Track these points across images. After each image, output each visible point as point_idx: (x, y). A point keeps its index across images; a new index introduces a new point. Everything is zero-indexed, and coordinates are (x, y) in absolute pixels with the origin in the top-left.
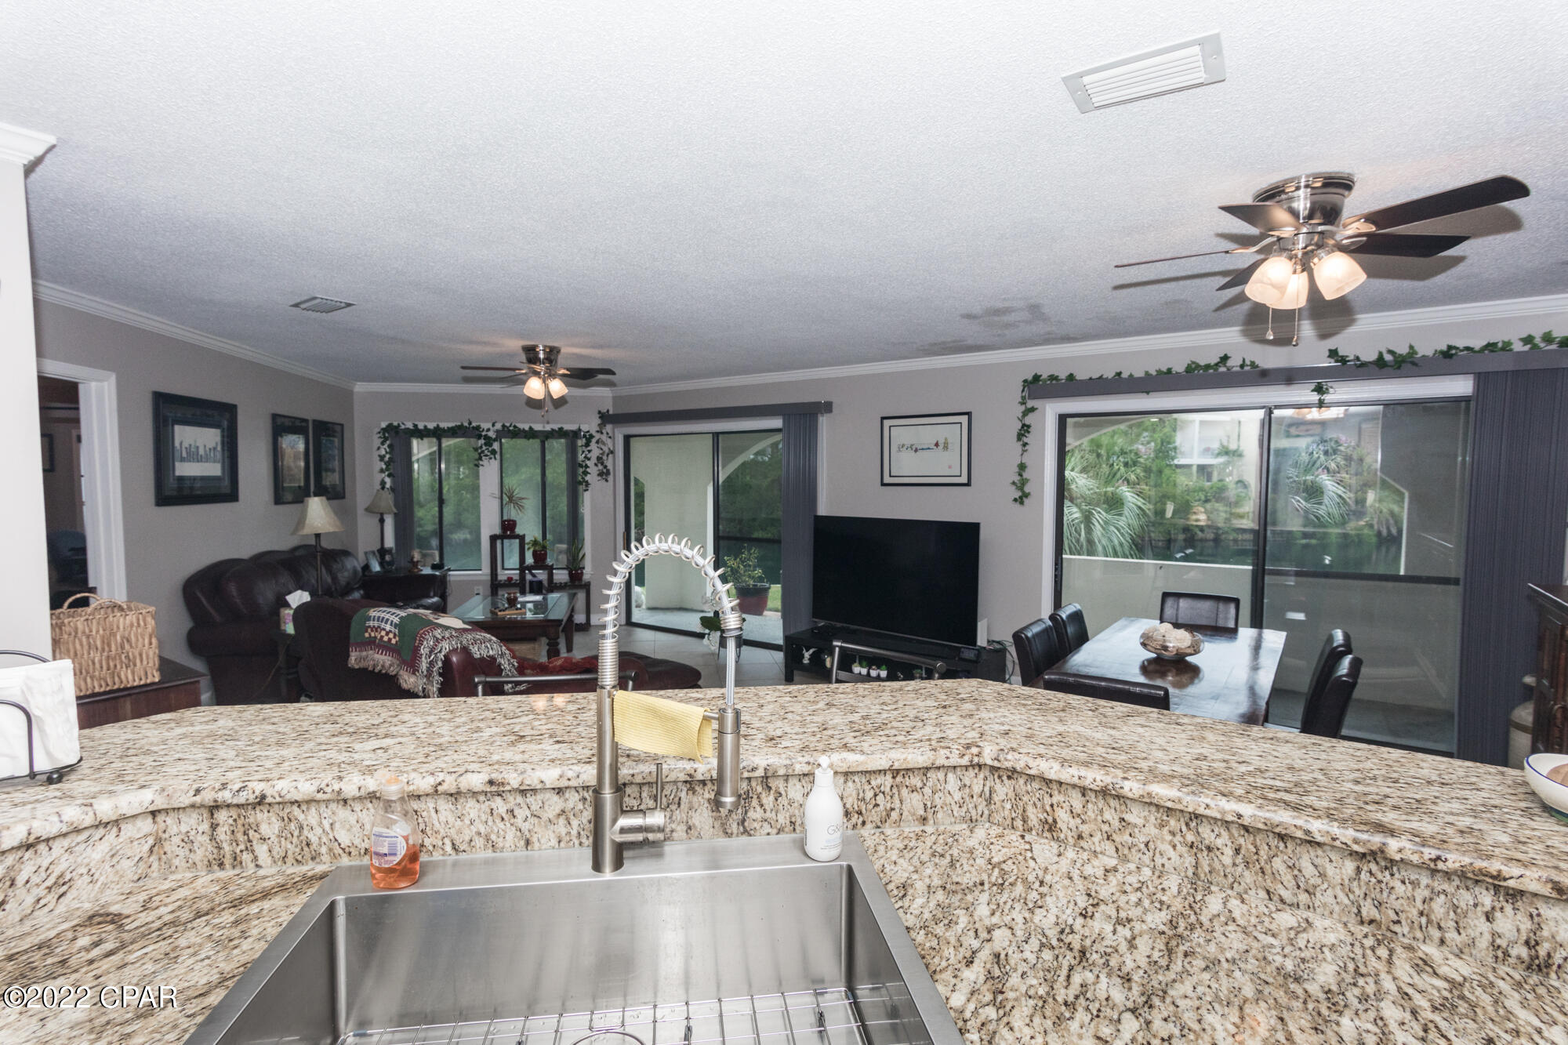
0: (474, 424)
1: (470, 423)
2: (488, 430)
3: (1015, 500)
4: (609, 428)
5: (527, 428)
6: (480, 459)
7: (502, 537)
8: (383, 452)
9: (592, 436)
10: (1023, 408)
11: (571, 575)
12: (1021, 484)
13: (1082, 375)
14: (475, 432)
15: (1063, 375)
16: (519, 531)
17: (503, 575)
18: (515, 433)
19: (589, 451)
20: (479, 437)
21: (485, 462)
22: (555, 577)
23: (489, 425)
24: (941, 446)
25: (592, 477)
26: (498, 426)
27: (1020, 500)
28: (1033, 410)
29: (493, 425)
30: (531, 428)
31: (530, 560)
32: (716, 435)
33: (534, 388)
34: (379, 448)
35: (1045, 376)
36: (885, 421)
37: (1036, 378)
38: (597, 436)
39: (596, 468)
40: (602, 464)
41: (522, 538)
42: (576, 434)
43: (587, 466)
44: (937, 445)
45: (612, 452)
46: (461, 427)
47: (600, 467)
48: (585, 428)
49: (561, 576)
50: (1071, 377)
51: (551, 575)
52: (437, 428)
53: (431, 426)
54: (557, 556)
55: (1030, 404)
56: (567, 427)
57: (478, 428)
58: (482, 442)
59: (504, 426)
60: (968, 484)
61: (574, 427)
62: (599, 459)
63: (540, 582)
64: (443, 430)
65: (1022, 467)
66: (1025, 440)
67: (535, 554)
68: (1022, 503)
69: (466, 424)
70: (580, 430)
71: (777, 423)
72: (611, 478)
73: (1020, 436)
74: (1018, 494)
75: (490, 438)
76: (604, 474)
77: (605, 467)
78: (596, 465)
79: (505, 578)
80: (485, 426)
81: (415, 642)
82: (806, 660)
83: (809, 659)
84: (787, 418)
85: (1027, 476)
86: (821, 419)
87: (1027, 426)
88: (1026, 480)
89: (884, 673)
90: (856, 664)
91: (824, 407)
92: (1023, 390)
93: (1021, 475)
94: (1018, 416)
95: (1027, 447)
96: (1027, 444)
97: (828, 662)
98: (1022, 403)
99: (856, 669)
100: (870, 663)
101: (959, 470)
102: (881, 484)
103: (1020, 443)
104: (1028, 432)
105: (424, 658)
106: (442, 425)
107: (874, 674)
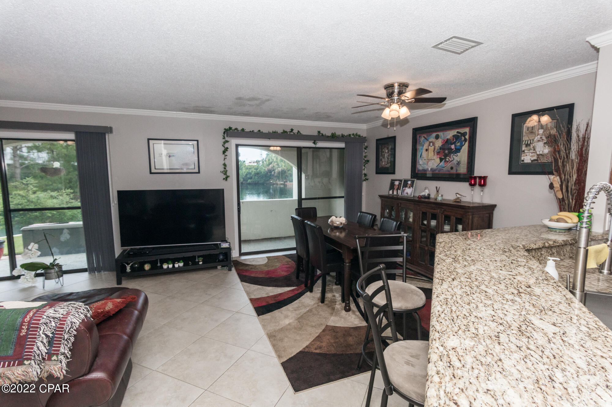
3: (224, 179)
10: (224, 140)
12: (225, 172)
13: (247, 129)
15: (240, 129)
27: (226, 179)
28: (227, 141)
35: (233, 128)
36: (150, 141)
37: (230, 128)
50: (243, 130)
55: (227, 139)
60: (199, 173)
65: (225, 165)
66: (225, 154)
68: (226, 180)
71: (72, 136)
73: (224, 152)
74: (225, 177)
81: (21, 332)
82: (128, 269)
83: (130, 269)
84: (77, 134)
85: (227, 169)
86: (107, 136)
87: (227, 148)
88: (227, 171)
89: (181, 264)
90: (165, 264)
91: (110, 130)
92: (224, 133)
93: (225, 168)
94: (223, 143)
95: (226, 157)
96: (227, 155)
97: (147, 267)
98: (223, 138)
99: (165, 266)
100: (174, 261)
101: (194, 166)
102: (151, 173)
103: (224, 155)
104: (227, 151)
105: (42, 342)
107: (176, 265)
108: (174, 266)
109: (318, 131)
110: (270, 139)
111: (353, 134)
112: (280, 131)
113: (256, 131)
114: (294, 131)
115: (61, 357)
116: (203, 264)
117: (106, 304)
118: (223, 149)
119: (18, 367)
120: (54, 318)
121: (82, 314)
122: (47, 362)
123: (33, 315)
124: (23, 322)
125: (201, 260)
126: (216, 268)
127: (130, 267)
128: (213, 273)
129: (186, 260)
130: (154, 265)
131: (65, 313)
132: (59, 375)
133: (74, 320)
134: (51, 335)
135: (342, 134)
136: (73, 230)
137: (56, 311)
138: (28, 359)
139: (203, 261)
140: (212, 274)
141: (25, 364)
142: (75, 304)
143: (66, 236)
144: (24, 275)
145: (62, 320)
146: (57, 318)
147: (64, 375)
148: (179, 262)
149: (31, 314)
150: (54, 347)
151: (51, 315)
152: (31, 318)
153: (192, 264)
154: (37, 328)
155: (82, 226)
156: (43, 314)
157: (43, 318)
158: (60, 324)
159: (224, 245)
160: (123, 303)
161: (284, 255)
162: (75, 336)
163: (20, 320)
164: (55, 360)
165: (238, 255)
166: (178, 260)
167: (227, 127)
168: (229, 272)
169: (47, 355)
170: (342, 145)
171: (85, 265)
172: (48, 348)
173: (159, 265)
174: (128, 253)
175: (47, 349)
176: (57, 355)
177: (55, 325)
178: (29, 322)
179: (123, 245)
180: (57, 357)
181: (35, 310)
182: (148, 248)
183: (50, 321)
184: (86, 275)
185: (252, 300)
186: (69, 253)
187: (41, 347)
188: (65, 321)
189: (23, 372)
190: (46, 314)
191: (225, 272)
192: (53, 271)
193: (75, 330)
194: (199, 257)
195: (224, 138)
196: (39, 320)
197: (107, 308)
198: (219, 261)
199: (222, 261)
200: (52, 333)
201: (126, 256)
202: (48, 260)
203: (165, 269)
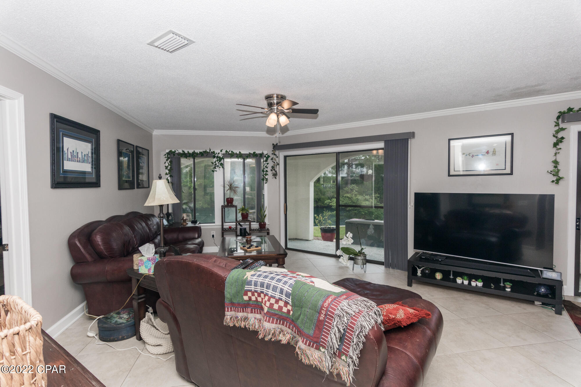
0: (212, 151)
1: (210, 150)
2: (219, 153)
3: (553, 181)
4: (277, 153)
5: (238, 153)
6: (215, 168)
7: (227, 206)
8: (167, 165)
9: (269, 156)
10: (557, 128)
11: (260, 225)
12: (555, 172)
14: (212, 155)
16: (234, 203)
17: (227, 225)
18: (232, 155)
19: (268, 164)
20: (214, 157)
21: (217, 169)
22: (252, 226)
23: (219, 151)
24: (491, 153)
25: (270, 176)
26: (224, 152)
27: (557, 181)
28: (563, 129)
29: (221, 151)
30: (240, 152)
31: (240, 218)
32: (338, 154)
33: (272, 120)
34: (165, 163)
35: (576, 109)
36: (451, 141)
37: (570, 110)
38: (272, 156)
39: (272, 172)
40: (274, 170)
41: (236, 207)
42: (261, 155)
43: (267, 171)
44: (488, 152)
45: (278, 164)
46: (205, 152)
47: (274, 171)
48: (265, 153)
49: (255, 225)
51: (250, 225)
52: (194, 153)
53: (191, 151)
54: (253, 214)
55: (561, 126)
56: (258, 152)
57: (214, 152)
58: (215, 159)
59: (226, 151)
60: (511, 174)
61: (260, 152)
62: (273, 167)
63: (245, 229)
64: (197, 154)
65: (556, 163)
66: (558, 147)
67: (242, 214)
68: (557, 183)
69: (208, 151)
70: (263, 153)
71: (381, 145)
72: (277, 177)
73: (555, 145)
74: (554, 178)
75: (220, 157)
76: (275, 175)
77: (276, 171)
78: (271, 170)
79: (228, 227)
80: (217, 151)
81: (320, 316)
82: (419, 274)
83: (421, 273)
84: (387, 142)
85: (559, 167)
86: (409, 142)
87: (563, 138)
88: (558, 171)
89: (480, 284)
90: (459, 278)
91: (412, 135)
92: (558, 118)
93: (556, 167)
94: (554, 133)
95: (559, 151)
96: (560, 149)
97: (439, 276)
98: (555, 126)
99: (459, 281)
100: (471, 277)
101: (504, 166)
102: (449, 175)
103: (555, 149)
104: (561, 142)
105: (335, 335)
106: (196, 151)
107: (473, 284)
108: (470, 284)
115: (350, 361)
116: (511, 291)
117: (397, 310)
118: (555, 140)
119: (316, 350)
120: (347, 313)
121: (373, 319)
122: (338, 358)
123: (332, 301)
124: (322, 306)
125: (508, 286)
126: (532, 302)
127: (421, 271)
128: (527, 309)
129: (487, 281)
130: (446, 275)
131: (357, 311)
132: (346, 380)
133: (364, 324)
134: (342, 331)
136: (377, 227)
137: (349, 305)
138: (324, 347)
139: (511, 288)
140: (525, 309)
141: (321, 351)
142: (368, 302)
143: (371, 231)
144: (342, 256)
145: (353, 318)
146: (349, 314)
147: (350, 382)
148: (476, 281)
149: (330, 300)
150: (344, 345)
151: (345, 308)
152: (329, 304)
153: (495, 288)
154: (333, 317)
155: (383, 224)
156: (339, 304)
157: (338, 309)
158: (351, 322)
159: (548, 274)
160: (415, 315)
162: (363, 343)
163: (320, 303)
164: (344, 360)
165: (572, 294)
166: (477, 278)
167: (565, 109)
168: (558, 315)
169: (338, 351)
171: (382, 258)
172: (339, 344)
173: (451, 277)
174: (420, 257)
175: (338, 345)
176: (346, 355)
177: (346, 322)
178: (327, 308)
179: (416, 247)
180: (346, 358)
181: (333, 297)
182: (440, 255)
183: (343, 315)
184: (382, 268)
186: (372, 245)
187: (333, 339)
188: (356, 320)
189: (318, 357)
190: (341, 305)
191: (550, 314)
192: (359, 258)
193: (364, 336)
194: (505, 281)
195: (557, 124)
196: (335, 310)
197: (399, 316)
198: (539, 295)
199: (545, 296)
200: (344, 329)
201: (418, 259)
203: (459, 284)
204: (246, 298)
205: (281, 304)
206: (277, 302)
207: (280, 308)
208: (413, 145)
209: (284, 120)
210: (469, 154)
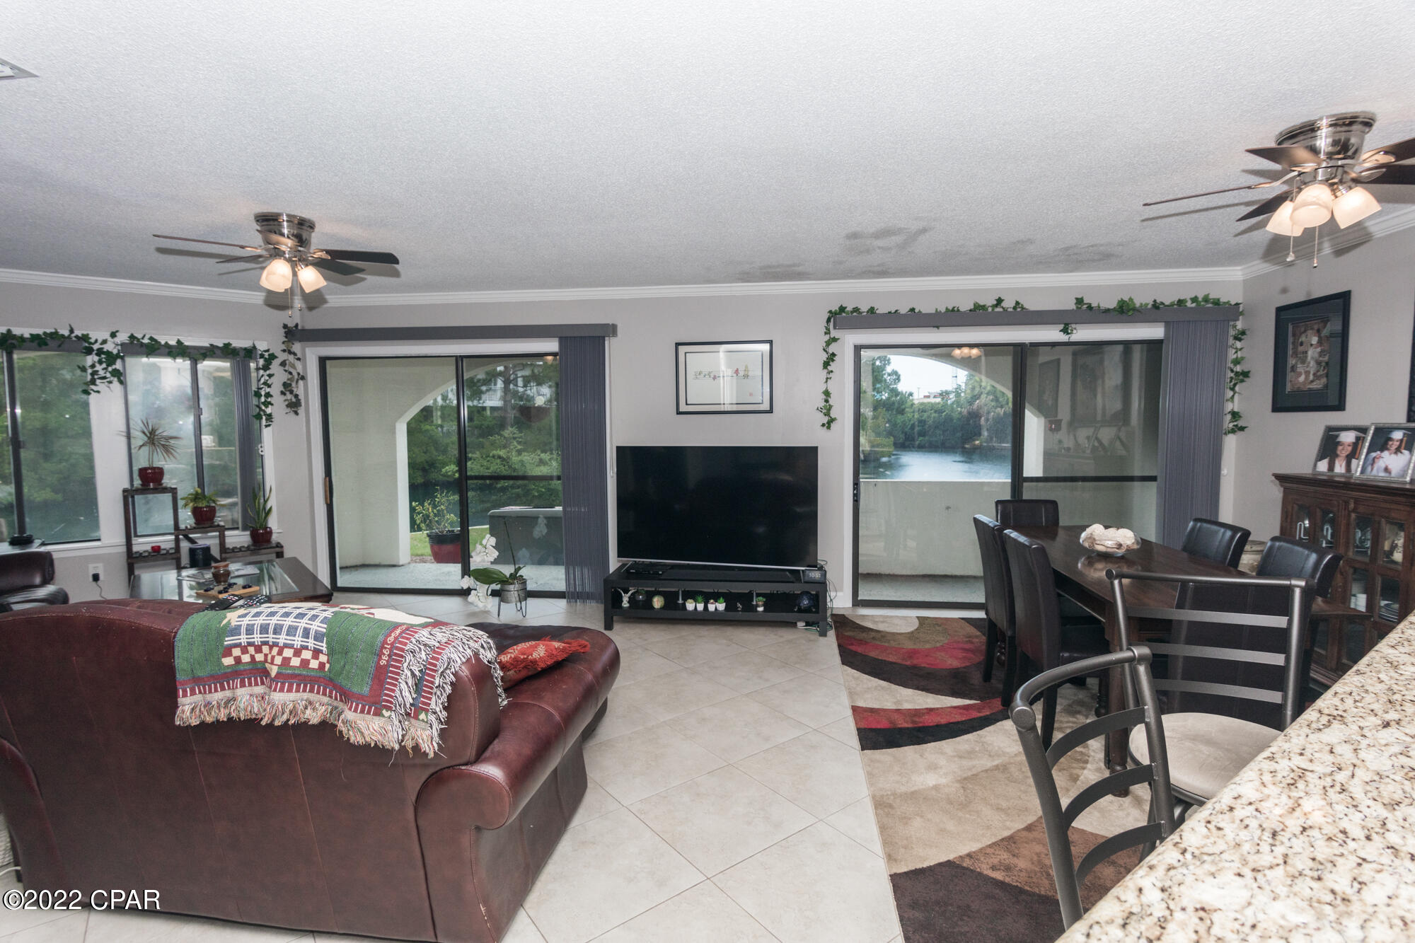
0: (78, 333)
1: (72, 331)
2: (104, 342)
3: (823, 425)
4: (297, 347)
5: (173, 342)
6: (93, 382)
7: (144, 490)
9: (273, 357)
10: (827, 337)
11: (254, 535)
12: (827, 410)
13: (882, 309)
14: (84, 345)
15: (864, 308)
16: (168, 481)
17: (142, 545)
18: (153, 348)
19: (270, 376)
20: (89, 351)
21: (101, 386)
22: (228, 540)
23: (107, 336)
24: (742, 374)
25: (278, 407)
26: (123, 337)
27: (828, 425)
28: (835, 340)
29: (113, 335)
30: (179, 342)
31: (186, 518)
32: (459, 359)
33: (279, 275)
35: (849, 309)
36: (680, 348)
37: (842, 309)
38: (282, 356)
39: (283, 398)
40: (291, 392)
41: (173, 491)
42: (250, 353)
43: (268, 395)
44: (737, 372)
45: (303, 378)
46: (54, 335)
47: (289, 396)
48: (261, 346)
49: (238, 538)
50: (872, 310)
51: (222, 538)
52: (8, 335)
54: (228, 509)
55: (834, 333)
56: (237, 343)
57: (85, 338)
58: (90, 359)
59: (132, 337)
60: (771, 411)
61: (246, 344)
62: (286, 385)
63: (207, 550)
65: (827, 393)
66: (829, 368)
67: (196, 512)
68: (829, 428)
69: (66, 333)
70: (254, 347)
71: (552, 345)
72: (301, 411)
73: (826, 364)
74: (825, 420)
75: (108, 353)
76: (294, 405)
77: (296, 396)
78: (283, 393)
79: (148, 548)
80: (97, 335)
81: (380, 659)
82: (625, 604)
83: (628, 602)
84: (563, 341)
85: (831, 402)
86: (607, 343)
87: (833, 355)
88: (831, 407)
89: (721, 606)
90: (690, 601)
91: (611, 330)
92: (828, 321)
93: (827, 401)
94: (825, 345)
95: (831, 375)
96: (832, 372)
97: (658, 602)
98: (826, 333)
99: (690, 606)
100: (707, 598)
101: (762, 398)
102: (679, 413)
103: (826, 371)
104: (833, 360)
105: (407, 683)
106: (17, 331)
107: (711, 607)
108: (706, 608)
109: (1077, 299)
110: (938, 327)
111: (1194, 300)
112: (966, 306)
113: (904, 310)
114: (1003, 304)
115: (432, 718)
116: (765, 611)
117: (536, 646)
118: (824, 357)
119: (375, 717)
120: (425, 645)
121: (469, 648)
122: (413, 721)
123: (400, 634)
124: (385, 642)
125: (760, 603)
126: (793, 625)
127: (629, 598)
128: (786, 634)
129: (731, 599)
130: (670, 599)
131: (444, 640)
132: (428, 751)
133: (454, 656)
134: (417, 673)
135: (1155, 301)
136: (552, 521)
137: (431, 634)
138: (389, 709)
139: (765, 605)
140: (781, 637)
141: (384, 716)
142: (470, 631)
143: (540, 530)
144: (475, 590)
145: (436, 651)
146: (430, 647)
147: (435, 752)
148: (716, 601)
149: (398, 632)
150: (424, 697)
151: (424, 639)
152: (396, 638)
153: (743, 610)
154: (402, 656)
155: (562, 515)
156: (413, 636)
157: (411, 642)
158: (433, 658)
159: (816, 575)
160: (563, 650)
161: (963, 619)
162: (452, 684)
163: (381, 638)
164: (423, 720)
165: (849, 604)
166: (716, 597)
167: (835, 308)
168: (821, 638)
169: (413, 708)
170: (1155, 332)
171: (561, 586)
172: (414, 696)
173: (680, 601)
174: (627, 570)
175: (413, 699)
176: (427, 711)
177: (425, 658)
178: (392, 644)
179: (620, 555)
180: (427, 715)
181: (404, 627)
182: (665, 565)
183: (420, 648)
184: (562, 603)
185: (855, 710)
186: (541, 562)
187: (405, 692)
188: (440, 654)
189: (380, 727)
190: (416, 636)
191: (813, 637)
192: (511, 587)
193: (452, 673)
194: (758, 595)
195: (828, 332)
196: (405, 644)
197: (535, 655)
198: (800, 611)
199: (807, 610)
200: (421, 671)
201: (627, 575)
202: (507, 570)
203: (690, 611)
204: (228, 661)
205: (307, 655)
206: (297, 653)
207: (305, 663)
208: (613, 348)
209: (310, 278)
210: (709, 374)
